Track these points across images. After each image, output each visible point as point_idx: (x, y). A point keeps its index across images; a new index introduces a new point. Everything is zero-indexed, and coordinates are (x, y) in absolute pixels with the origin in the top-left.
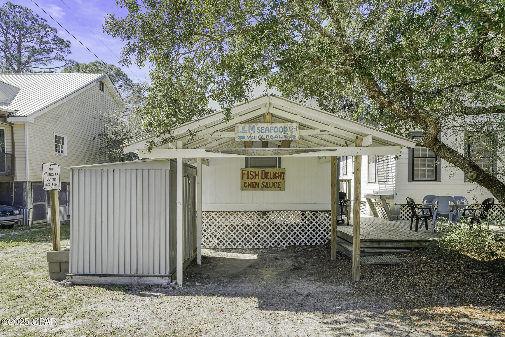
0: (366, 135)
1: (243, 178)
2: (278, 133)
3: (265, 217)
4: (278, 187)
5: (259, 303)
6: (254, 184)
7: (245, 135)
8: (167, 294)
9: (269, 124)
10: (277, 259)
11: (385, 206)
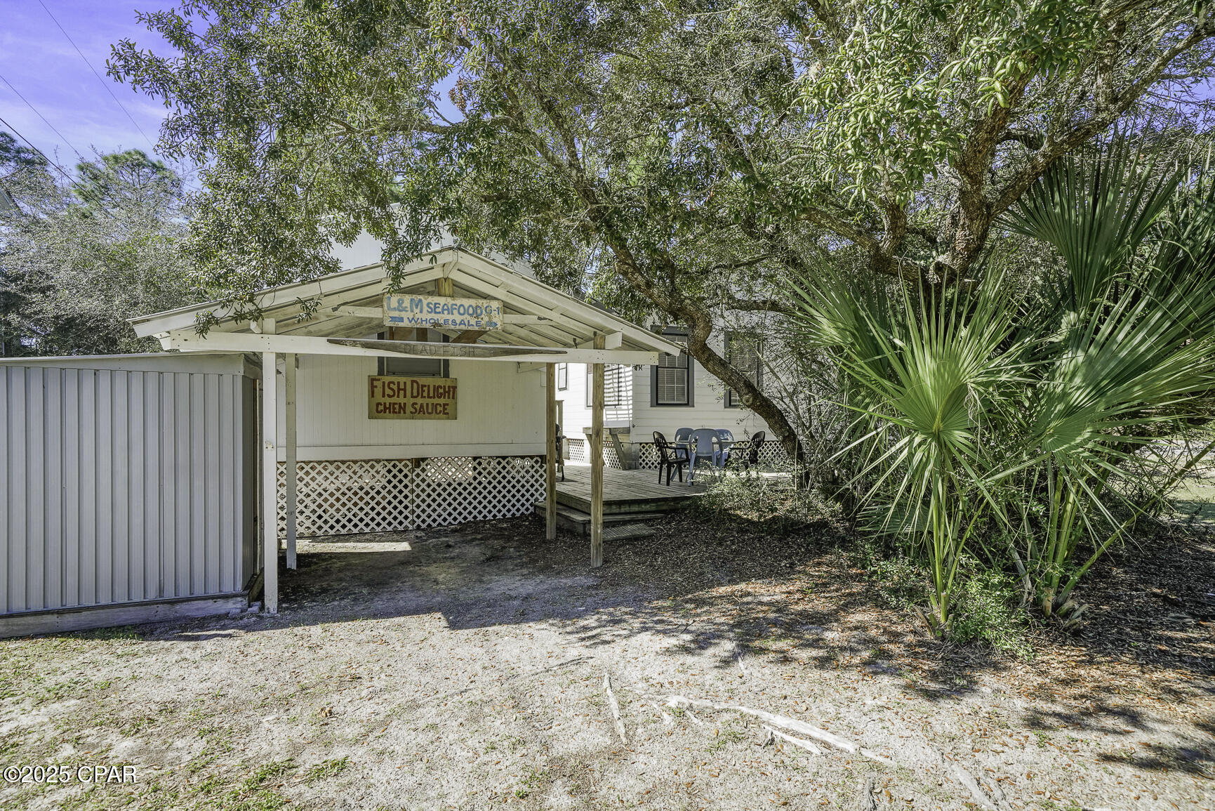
0: (612, 332)
1: (372, 394)
2: (466, 315)
3: (418, 470)
4: (444, 413)
5: (448, 620)
6: (397, 406)
7: (403, 314)
8: (248, 628)
9: (449, 299)
10: (449, 546)
11: (617, 445)
